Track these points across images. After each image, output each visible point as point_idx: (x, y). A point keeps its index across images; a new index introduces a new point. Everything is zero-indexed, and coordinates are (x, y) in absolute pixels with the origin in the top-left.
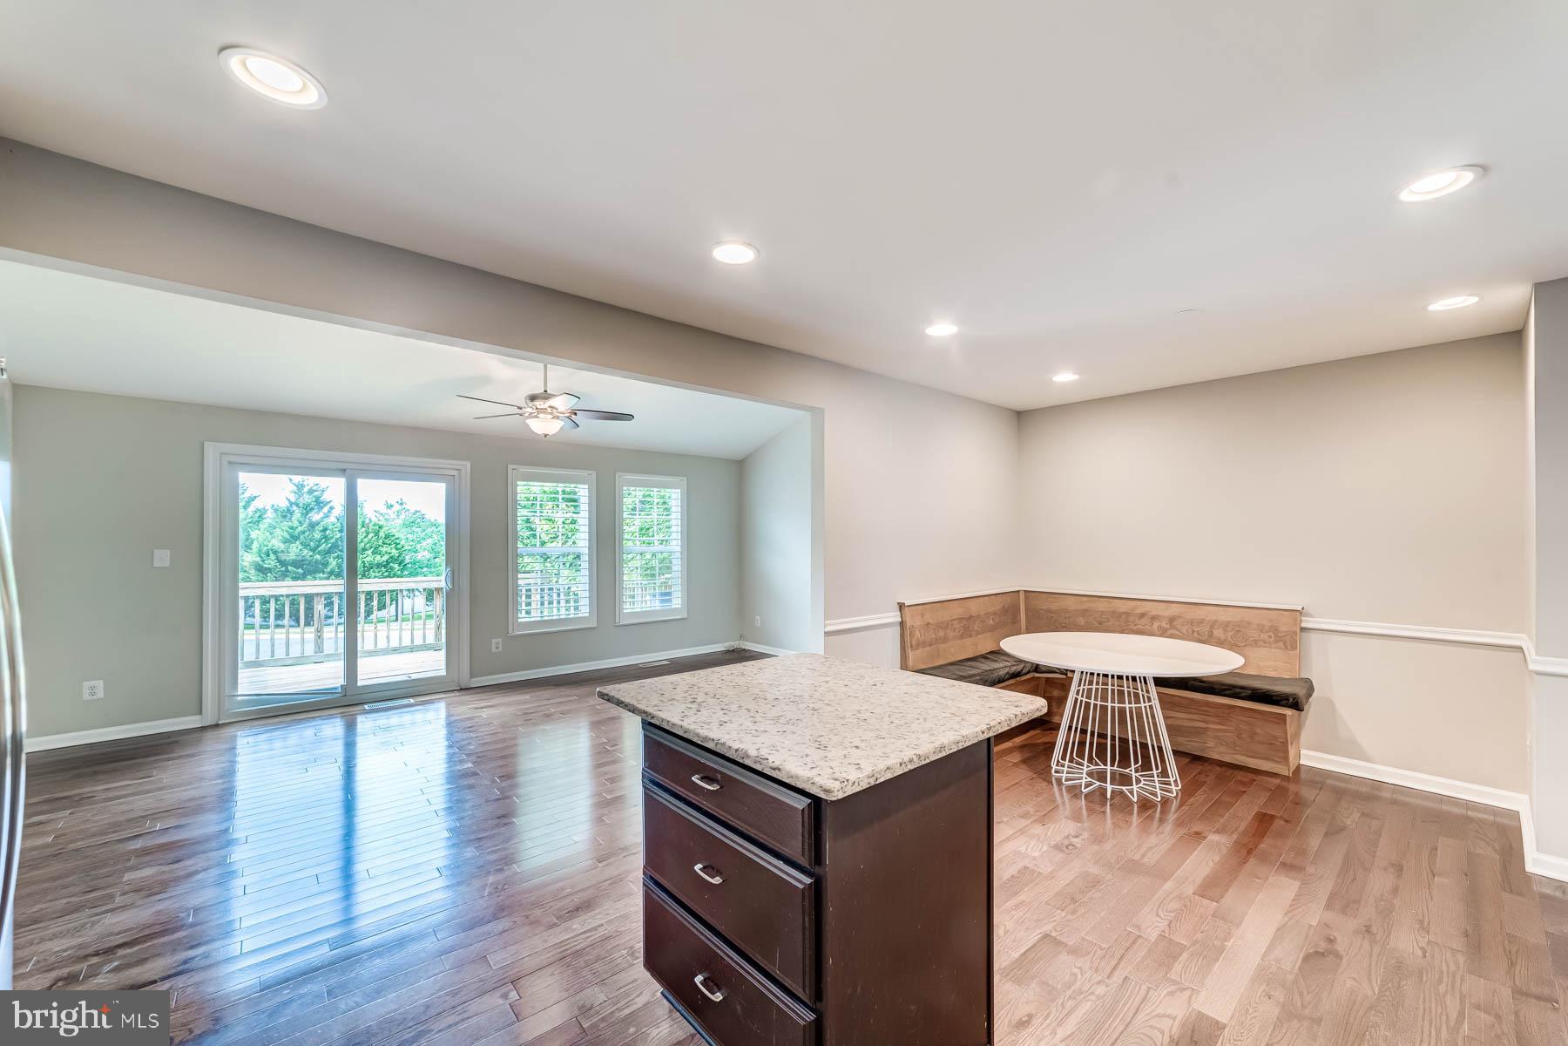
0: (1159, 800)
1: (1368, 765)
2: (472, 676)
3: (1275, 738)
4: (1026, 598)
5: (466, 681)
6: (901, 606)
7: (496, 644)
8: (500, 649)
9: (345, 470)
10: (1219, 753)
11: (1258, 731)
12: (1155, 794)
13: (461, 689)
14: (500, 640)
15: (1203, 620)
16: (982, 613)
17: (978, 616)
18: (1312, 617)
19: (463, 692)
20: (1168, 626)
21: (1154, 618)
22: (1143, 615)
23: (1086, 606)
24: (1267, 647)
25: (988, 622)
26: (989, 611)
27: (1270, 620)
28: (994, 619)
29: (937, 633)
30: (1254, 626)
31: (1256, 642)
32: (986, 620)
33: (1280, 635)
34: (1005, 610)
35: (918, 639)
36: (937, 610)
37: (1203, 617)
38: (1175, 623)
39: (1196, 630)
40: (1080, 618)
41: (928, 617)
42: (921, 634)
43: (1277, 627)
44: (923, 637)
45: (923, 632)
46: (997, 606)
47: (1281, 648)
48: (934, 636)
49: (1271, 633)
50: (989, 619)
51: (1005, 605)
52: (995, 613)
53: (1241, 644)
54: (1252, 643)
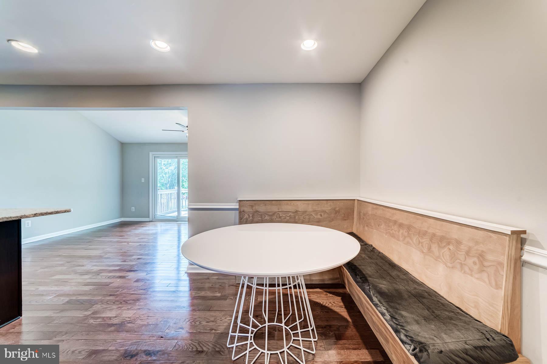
4: (358, 204)
6: (239, 201)
9: (177, 157)
15: (426, 232)
16: (310, 210)
18: (539, 248)
24: (471, 275)
25: (315, 217)
26: (317, 210)
27: (477, 243)
28: (322, 215)
29: (263, 217)
30: (462, 247)
31: (462, 265)
32: (313, 215)
33: (486, 264)
34: (335, 211)
35: (247, 219)
36: (266, 205)
37: (426, 229)
38: (410, 232)
39: (421, 241)
40: (372, 220)
41: (257, 208)
42: (249, 216)
43: (483, 251)
44: (251, 218)
45: (251, 215)
46: (327, 208)
47: (485, 282)
48: (261, 218)
49: (476, 259)
50: (316, 214)
51: (337, 209)
52: (324, 212)
53: (450, 265)
54: (458, 266)
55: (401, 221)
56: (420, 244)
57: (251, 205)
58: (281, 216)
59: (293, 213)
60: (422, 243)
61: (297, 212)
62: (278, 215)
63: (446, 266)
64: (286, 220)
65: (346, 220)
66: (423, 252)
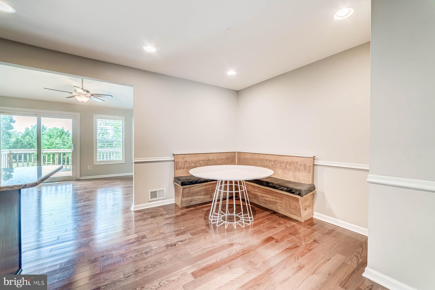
0: (244, 227)
1: (335, 219)
2: (80, 177)
3: (297, 207)
4: (238, 154)
5: (78, 177)
6: (174, 155)
7: (89, 167)
8: (91, 169)
9: (36, 115)
10: (282, 211)
11: (292, 204)
12: (242, 224)
13: (77, 180)
14: (91, 166)
15: (284, 161)
16: (215, 159)
17: (213, 160)
18: (318, 160)
19: (78, 181)
20: (274, 164)
21: (270, 161)
22: (267, 160)
23: (252, 157)
24: (302, 172)
25: (218, 162)
26: (219, 158)
27: (303, 161)
28: (222, 161)
29: (191, 164)
30: (299, 164)
31: (299, 170)
32: (217, 161)
33: (306, 167)
34: (228, 158)
35: (180, 166)
36: (192, 157)
37: (284, 160)
38: (276, 163)
39: (281, 165)
40: (251, 161)
41: (186, 159)
42: (182, 164)
43: (305, 164)
44: (183, 166)
45: (183, 164)
46: (224, 157)
47: (306, 172)
48: (189, 165)
49: (303, 167)
50: (219, 161)
51: (228, 157)
52: (222, 159)
53: (294, 171)
54: (297, 170)
55: (270, 159)
56: (281, 167)
57: (183, 158)
58: (200, 163)
59: (207, 161)
60: (282, 166)
61: (209, 160)
62: (199, 162)
63: (293, 171)
64: (203, 165)
65: (232, 163)
66: (283, 169)
